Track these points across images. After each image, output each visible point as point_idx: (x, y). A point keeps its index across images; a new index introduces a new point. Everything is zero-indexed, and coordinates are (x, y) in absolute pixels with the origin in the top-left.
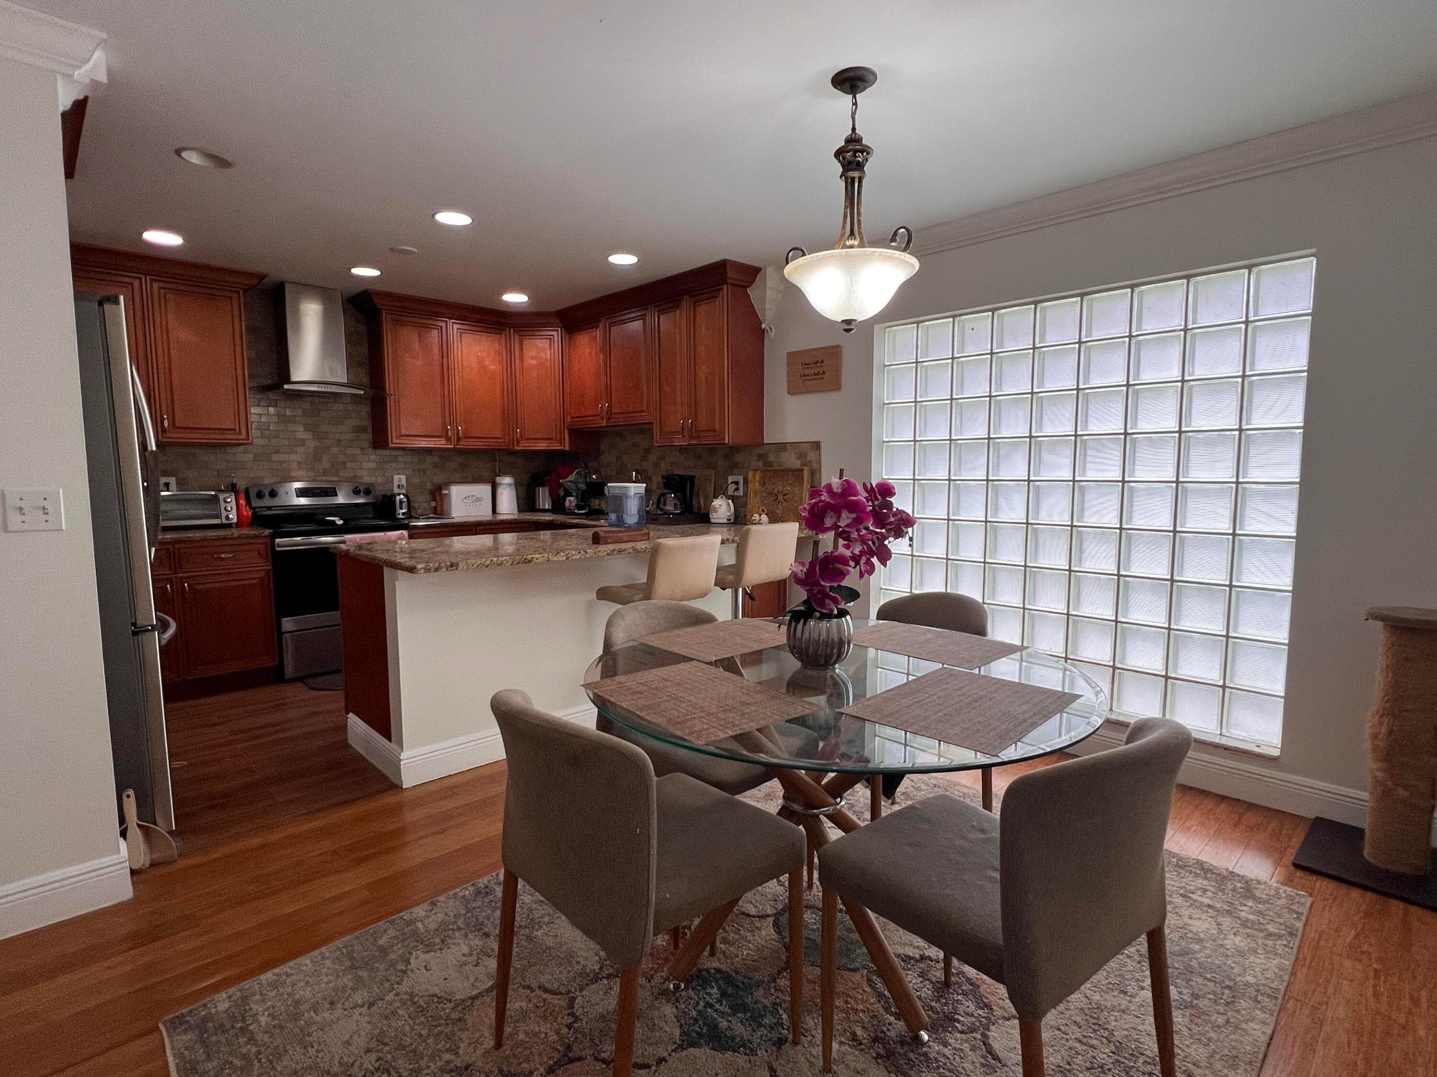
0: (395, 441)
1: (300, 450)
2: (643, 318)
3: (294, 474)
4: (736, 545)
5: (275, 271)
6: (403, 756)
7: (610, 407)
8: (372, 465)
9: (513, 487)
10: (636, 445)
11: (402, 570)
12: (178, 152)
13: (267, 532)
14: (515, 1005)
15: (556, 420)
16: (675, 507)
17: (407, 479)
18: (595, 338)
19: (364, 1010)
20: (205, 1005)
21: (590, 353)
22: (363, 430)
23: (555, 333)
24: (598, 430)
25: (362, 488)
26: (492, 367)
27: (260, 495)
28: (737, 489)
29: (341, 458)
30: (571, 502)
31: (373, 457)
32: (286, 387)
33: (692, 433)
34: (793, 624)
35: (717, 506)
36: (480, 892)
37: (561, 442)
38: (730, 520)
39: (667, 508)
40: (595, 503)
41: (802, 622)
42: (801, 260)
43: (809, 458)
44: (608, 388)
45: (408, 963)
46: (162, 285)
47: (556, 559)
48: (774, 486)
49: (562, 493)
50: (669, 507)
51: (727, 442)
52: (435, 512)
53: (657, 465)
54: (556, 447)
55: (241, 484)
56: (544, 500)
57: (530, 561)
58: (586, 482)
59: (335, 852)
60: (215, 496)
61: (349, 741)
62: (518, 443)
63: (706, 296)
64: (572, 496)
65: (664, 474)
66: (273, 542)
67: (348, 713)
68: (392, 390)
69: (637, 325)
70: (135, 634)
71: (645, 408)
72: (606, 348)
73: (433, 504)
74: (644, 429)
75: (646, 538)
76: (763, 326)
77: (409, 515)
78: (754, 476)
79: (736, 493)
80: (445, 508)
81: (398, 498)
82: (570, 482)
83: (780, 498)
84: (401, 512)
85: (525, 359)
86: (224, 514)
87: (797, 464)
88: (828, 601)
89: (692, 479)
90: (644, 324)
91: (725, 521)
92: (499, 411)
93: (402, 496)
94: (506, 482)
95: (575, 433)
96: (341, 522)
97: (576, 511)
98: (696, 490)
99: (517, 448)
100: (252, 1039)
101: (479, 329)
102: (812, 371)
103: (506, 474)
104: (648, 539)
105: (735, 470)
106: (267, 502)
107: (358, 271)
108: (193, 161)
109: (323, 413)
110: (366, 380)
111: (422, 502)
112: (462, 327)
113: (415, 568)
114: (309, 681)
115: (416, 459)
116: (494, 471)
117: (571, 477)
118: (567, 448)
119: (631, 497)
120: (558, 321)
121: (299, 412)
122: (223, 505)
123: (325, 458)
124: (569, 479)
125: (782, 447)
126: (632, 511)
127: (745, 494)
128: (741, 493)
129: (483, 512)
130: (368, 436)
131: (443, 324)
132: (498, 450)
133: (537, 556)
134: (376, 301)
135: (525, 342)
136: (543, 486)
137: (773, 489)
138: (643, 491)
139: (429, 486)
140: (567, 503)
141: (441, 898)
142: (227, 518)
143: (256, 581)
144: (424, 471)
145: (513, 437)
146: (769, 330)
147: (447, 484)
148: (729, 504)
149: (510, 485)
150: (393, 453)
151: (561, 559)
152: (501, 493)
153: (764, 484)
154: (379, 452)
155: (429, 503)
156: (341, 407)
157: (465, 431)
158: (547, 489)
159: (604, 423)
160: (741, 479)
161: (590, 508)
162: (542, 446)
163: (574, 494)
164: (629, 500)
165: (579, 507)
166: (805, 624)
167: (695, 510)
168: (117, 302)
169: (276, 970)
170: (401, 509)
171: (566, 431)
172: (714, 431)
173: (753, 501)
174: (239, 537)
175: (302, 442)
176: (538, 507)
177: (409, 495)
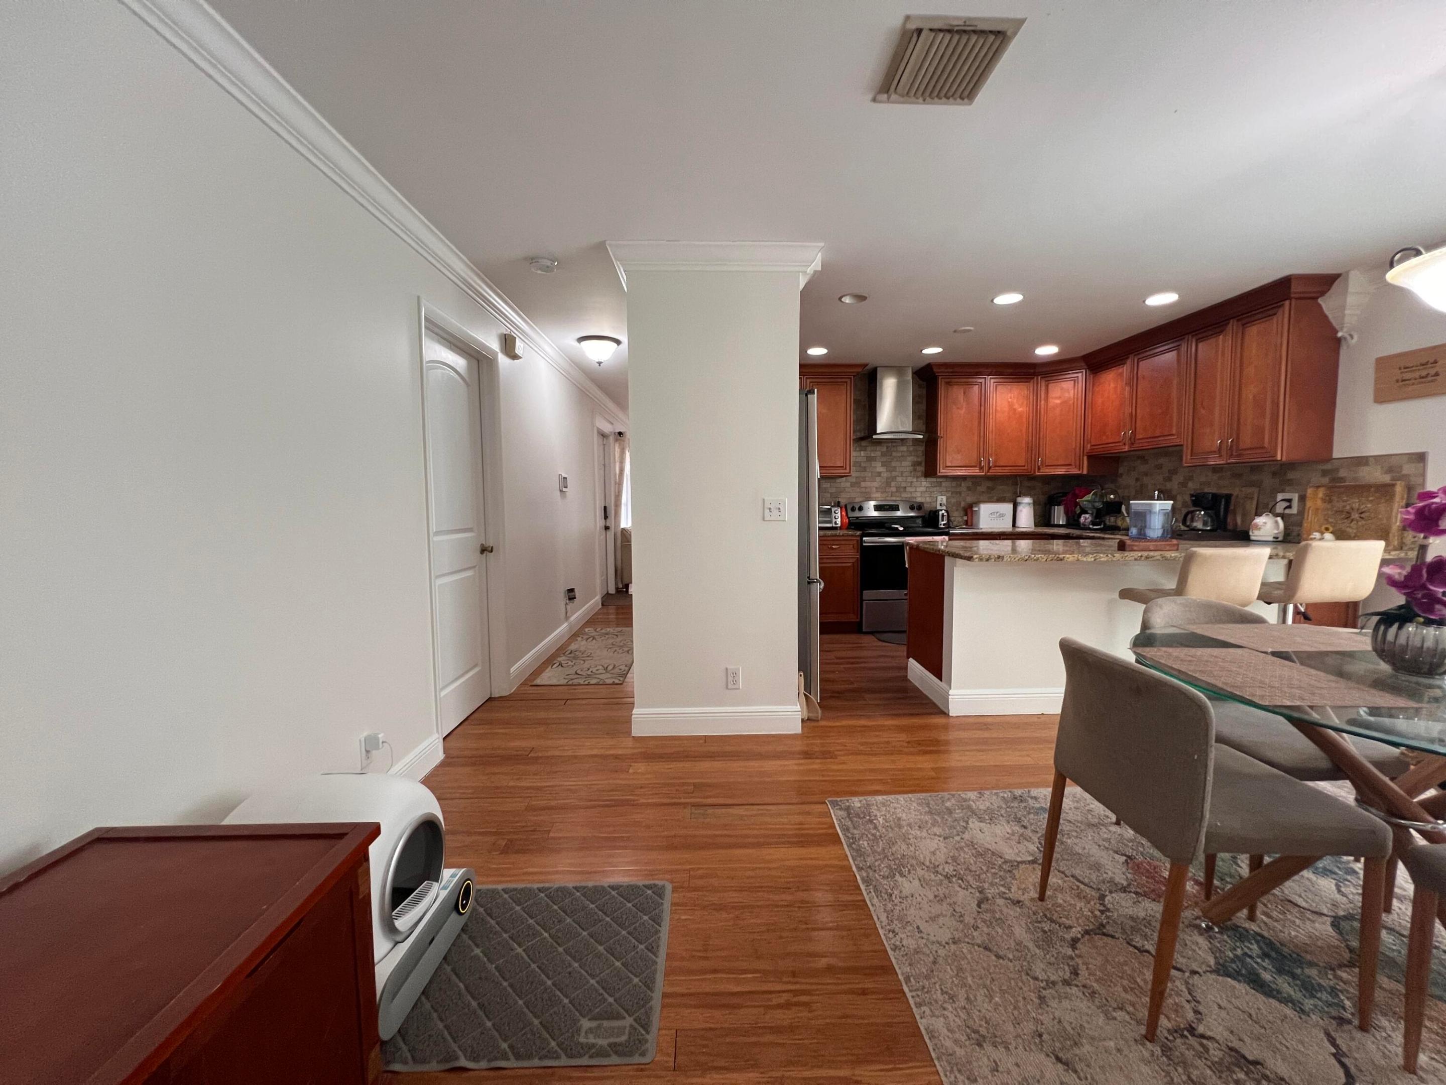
0: (942, 471)
1: (878, 479)
2: (1177, 348)
3: (874, 495)
4: (1285, 561)
5: (872, 361)
6: (951, 692)
7: (1134, 433)
8: (923, 489)
9: (1032, 505)
10: (1160, 467)
11: (961, 558)
12: (840, 299)
13: (859, 533)
14: (1053, 880)
15: (1075, 449)
16: (1205, 524)
17: (947, 499)
18: (1121, 374)
19: (941, 839)
20: (848, 800)
21: (1116, 388)
22: (919, 464)
23: (1080, 375)
24: (1118, 455)
25: (915, 506)
26: (1020, 409)
27: (853, 509)
28: (1289, 507)
29: (903, 485)
30: (1085, 519)
31: (924, 484)
32: (874, 437)
33: (1232, 451)
34: (1382, 628)
35: (1261, 524)
36: (1016, 798)
37: (1080, 467)
38: (1277, 538)
39: (1195, 524)
40: (1111, 520)
41: (1396, 626)
42: (1414, 261)
43: (1405, 472)
44: (1133, 417)
45: (967, 823)
46: (811, 380)
47: (1085, 559)
48: (1345, 504)
49: (1078, 510)
50: (1199, 525)
51: (1279, 458)
52: (966, 524)
53: (1184, 485)
54: (1075, 471)
55: (843, 502)
56: (1059, 515)
57: (1061, 560)
58: (1103, 502)
59: (908, 742)
60: (830, 509)
61: (909, 677)
62: (1039, 469)
63: (1260, 316)
64: (1087, 513)
65: (1192, 492)
66: (861, 539)
67: (908, 658)
68: (942, 433)
69: (1171, 356)
70: (809, 583)
71: (1174, 432)
72: (1133, 382)
73: (965, 518)
74: (1174, 452)
75: (1176, 548)
76: (1340, 334)
77: (948, 526)
78: (1316, 495)
79: (1287, 511)
80: (974, 522)
81: (941, 513)
82: (1086, 501)
83: (1355, 516)
84: (942, 523)
85: (1050, 400)
86: (834, 520)
87: (1387, 479)
88: (1438, 607)
89: (1228, 497)
90: (1179, 355)
91: (1271, 539)
92: (1024, 445)
93: (943, 512)
94: (1026, 501)
95: (1093, 458)
96: (901, 529)
97: (1091, 526)
98: (1232, 507)
99: (1037, 473)
100: (876, 828)
101: (1011, 380)
102: (1417, 374)
103: (1025, 495)
104: (1177, 550)
105: (1287, 488)
106: (857, 514)
107: (926, 351)
108: (847, 302)
109: (894, 454)
110: (924, 428)
111: (957, 517)
112: (997, 380)
113: (972, 557)
114: (878, 635)
115: (954, 484)
116: (1015, 493)
117: (1088, 497)
118: (1085, 472)
119: (1155, 513)
120: (1083, 364)
121: (878, 454)
122: (834, 515)
123: (893, 484)
124: (1086, 498)
125: (1362, 461)
126: (1156, 525)
127: (1301, 512)
128: (1294, 510)
129: (1006, 525)
130: (921, 469)
131: (982, 381)
132: (1020, 476)
133: (1068, 556)
134: (935, 370)
135: (1051, 386)
136: (1059, 504)
137: (1344, 507)
138: (1169, 508)
139: (963, 504)
140: (1082, 519)
141: (987, 792)
142: (836, 523)
143: (849, 565)
144: (960, 493)
145: (1035, 465)
146: (1348, 337)
147: (978, 503)
148: (1276, 522)
149: (1029, 504)
150: (939, 480)
151: (1089, 560)
152: (1021, 511)
153: (1330, 501)
154: (929, 479)
155: (962, 517)
156: (904, 448)
157: (995, 461)
158: (1062, 508)
159: (1126, 448)
160: (1295, 497)
161: (1105, 524)
162: (1061, 471)
163: (1090, 512)
164: (1153, 516)
165: (1094, 524)
166: (1400, 628)
167: (1230, 527)
168: (813, 393)
169: (885, 797)
170: (943, 521)
171: (1085, 458)
172: (1263, 448)
173: (1310, 518)
174: (843, 536)
175: (879, 474)
176: (1052, 523)
177: (949, 510)
